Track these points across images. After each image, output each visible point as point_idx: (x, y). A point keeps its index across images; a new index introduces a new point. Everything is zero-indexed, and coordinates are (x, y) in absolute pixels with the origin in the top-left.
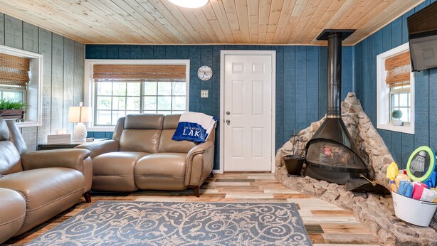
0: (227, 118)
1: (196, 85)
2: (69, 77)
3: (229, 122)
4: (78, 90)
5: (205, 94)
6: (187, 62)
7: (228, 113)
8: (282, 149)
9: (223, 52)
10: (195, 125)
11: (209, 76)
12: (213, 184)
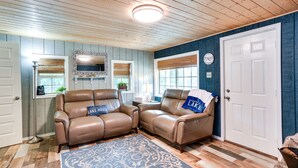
0: (227, 95)
1: (203, 69)
2: (147, 69)
3: (228, 99)
4: (151, 75)
5: (209, 75)
6: (197, 53)
7: (228, 91)
8: (293, 137)
9: (221, 39)
10: (196, 99)
11: (212, 61)
12: (206, 148)
